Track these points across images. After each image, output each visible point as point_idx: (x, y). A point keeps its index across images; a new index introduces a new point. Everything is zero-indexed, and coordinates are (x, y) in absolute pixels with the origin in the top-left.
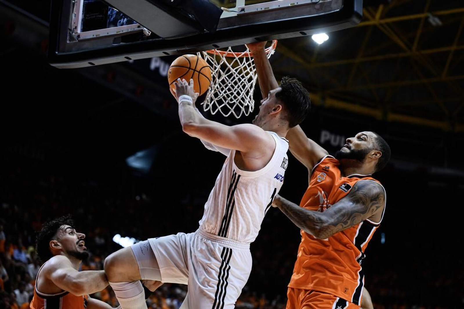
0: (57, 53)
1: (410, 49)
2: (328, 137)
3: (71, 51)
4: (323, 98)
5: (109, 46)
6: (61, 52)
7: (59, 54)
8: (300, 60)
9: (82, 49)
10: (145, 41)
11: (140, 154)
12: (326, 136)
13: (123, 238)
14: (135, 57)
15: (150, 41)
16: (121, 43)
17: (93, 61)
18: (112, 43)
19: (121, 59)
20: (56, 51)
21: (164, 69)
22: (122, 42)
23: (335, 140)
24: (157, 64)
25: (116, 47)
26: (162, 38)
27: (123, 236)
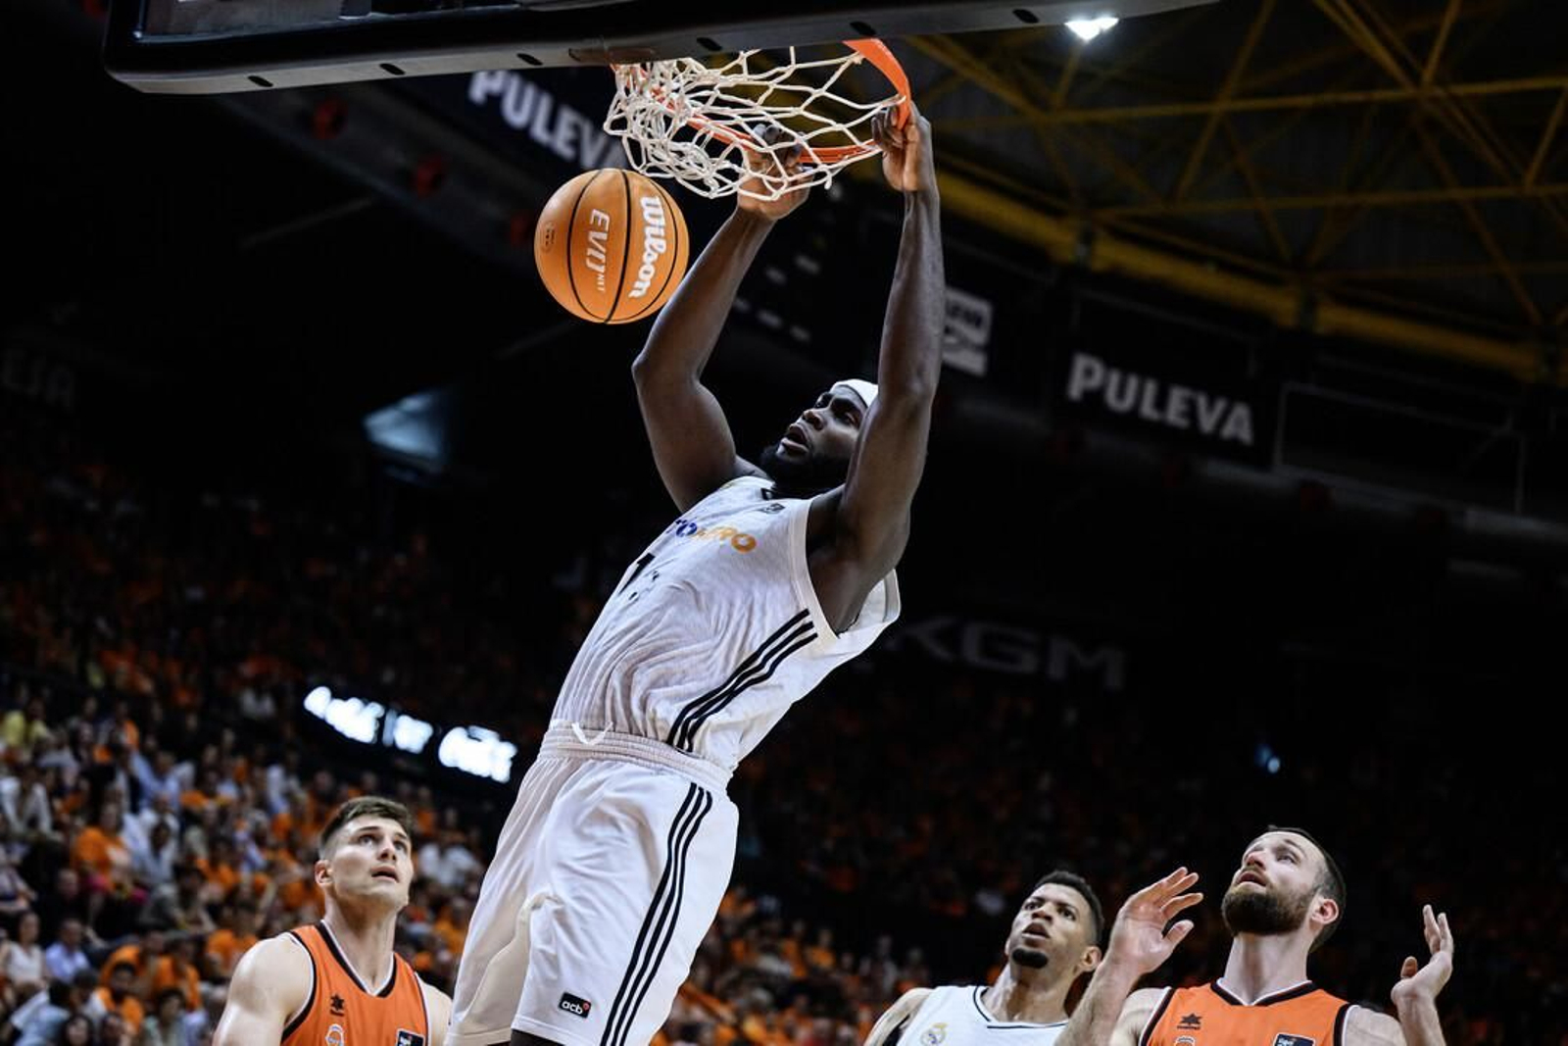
0: (138, 35)
1: (1415, 78)
2: (1095, 382)
3: (189, 33)
4: (1088, 239)
5: (327, 23)
6: (154, 34)
7: (144, 41)
8: (1010, 97)
9: (228, 29)
10: (456, 10)
11: (412, 404)
12: (1089, 373)
13: (338, 703)
14: (418, 65)
15: (475, 12)
16: (371, 14)
17: (265, 75)
18: (339, 11)
19: (367, 70)
20: (138, 30)
21: (518, 106)
22: (375, 9)
23: (1121, 394)
24: (496, 85)
25: (352, 26)
26: (521, 4)
27: (339, 694)
